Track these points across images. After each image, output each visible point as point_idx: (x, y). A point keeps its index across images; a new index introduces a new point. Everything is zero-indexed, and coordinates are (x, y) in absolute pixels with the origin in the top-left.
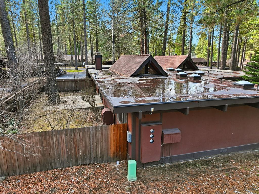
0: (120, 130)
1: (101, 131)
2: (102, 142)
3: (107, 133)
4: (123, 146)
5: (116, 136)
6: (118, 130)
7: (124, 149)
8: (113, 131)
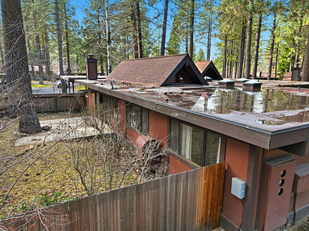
0: (214, 175)
1: (185, 182)
2: (185, 204)
3: (195, 184)
4: (215, 205)
5: (208, 188)
6: (212, 177)
7: (217, 209)
8: (205, 180)
